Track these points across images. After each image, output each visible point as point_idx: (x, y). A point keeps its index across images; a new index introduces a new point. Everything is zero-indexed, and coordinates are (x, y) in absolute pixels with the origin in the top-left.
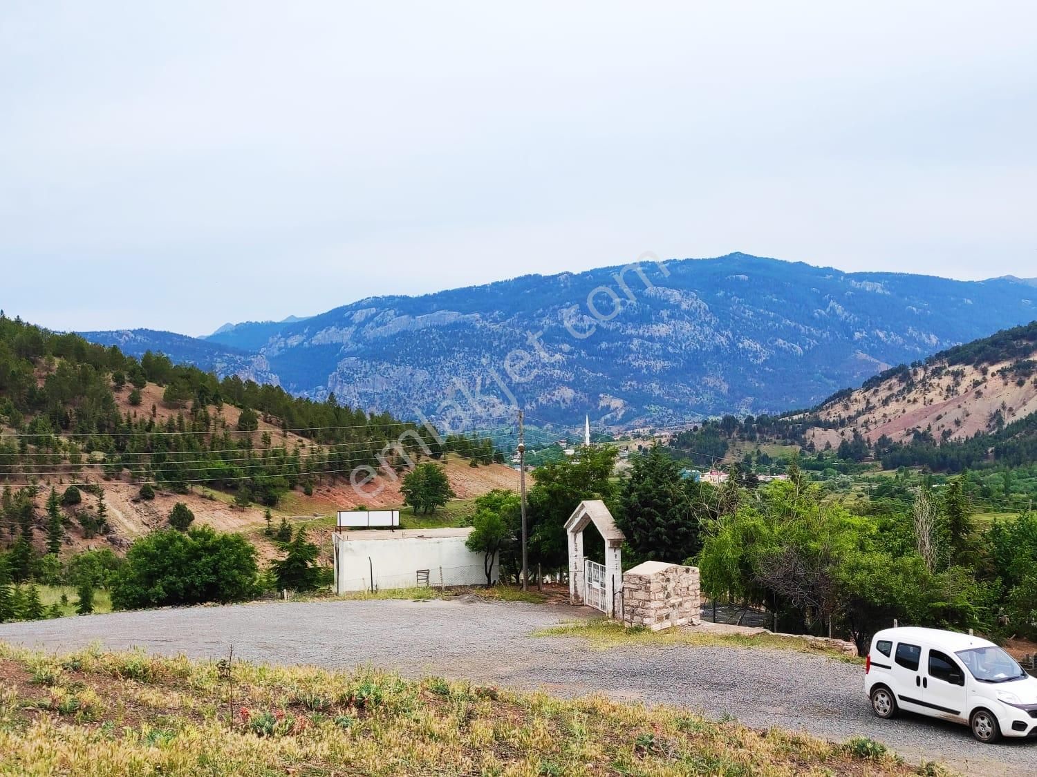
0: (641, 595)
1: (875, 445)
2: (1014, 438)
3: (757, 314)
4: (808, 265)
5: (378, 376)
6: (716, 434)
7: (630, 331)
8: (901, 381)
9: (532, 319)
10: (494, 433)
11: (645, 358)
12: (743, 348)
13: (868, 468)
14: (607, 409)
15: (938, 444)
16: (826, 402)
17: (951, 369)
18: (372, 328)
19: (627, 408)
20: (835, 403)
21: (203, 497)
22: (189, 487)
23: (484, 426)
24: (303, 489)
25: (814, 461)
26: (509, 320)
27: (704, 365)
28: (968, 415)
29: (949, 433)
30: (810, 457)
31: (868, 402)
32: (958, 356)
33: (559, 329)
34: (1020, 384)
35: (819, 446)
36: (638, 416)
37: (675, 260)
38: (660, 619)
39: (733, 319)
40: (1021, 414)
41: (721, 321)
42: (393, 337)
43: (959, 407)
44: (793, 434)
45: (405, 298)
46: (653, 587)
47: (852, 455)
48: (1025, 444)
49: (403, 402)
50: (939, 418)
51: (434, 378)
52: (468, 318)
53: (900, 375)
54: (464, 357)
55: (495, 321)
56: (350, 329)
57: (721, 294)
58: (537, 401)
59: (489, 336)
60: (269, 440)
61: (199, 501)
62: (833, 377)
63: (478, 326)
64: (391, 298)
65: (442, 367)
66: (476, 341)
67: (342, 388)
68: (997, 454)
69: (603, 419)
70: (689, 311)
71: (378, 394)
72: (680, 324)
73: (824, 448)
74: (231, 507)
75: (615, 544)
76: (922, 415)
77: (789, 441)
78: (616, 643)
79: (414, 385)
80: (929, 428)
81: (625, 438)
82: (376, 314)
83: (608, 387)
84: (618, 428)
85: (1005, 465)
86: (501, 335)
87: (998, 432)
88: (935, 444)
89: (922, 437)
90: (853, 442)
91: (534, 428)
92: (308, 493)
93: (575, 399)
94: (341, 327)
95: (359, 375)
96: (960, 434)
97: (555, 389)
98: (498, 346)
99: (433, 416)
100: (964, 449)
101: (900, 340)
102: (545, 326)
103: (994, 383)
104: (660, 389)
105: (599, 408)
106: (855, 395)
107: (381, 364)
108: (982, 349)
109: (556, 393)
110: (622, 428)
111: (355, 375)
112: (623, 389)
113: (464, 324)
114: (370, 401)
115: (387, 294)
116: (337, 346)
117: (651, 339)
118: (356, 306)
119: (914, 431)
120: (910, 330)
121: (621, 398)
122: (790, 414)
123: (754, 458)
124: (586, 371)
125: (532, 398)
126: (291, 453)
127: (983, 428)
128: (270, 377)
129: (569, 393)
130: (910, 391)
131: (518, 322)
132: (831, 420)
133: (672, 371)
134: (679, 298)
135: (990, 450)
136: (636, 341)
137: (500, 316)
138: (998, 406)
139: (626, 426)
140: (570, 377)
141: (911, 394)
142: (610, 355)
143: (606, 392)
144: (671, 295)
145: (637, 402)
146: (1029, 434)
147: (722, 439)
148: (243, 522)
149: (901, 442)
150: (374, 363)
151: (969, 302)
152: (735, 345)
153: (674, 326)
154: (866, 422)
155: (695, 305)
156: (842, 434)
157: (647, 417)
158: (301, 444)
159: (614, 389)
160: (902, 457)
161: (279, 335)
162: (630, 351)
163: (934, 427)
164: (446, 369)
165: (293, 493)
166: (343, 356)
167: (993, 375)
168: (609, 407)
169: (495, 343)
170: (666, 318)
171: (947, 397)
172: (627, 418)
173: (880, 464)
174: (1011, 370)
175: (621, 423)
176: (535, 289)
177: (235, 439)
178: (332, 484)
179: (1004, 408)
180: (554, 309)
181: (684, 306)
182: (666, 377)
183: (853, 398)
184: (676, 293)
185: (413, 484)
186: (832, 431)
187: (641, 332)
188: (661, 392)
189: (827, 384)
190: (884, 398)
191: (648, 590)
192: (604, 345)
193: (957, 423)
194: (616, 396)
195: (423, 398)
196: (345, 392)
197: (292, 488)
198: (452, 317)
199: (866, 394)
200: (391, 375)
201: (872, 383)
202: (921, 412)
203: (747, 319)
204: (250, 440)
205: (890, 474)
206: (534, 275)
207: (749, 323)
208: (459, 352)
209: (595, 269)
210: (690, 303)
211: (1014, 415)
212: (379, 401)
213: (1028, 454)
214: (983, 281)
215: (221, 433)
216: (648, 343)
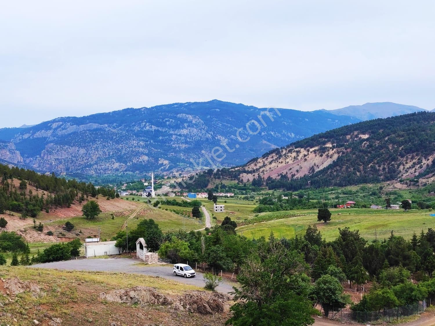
0: (147, 258)
1: (266, 180)
2: (318, 177)
3: (223, 125)
4: (244, 105)
5: (63, 152)
6: (205, 177)
7: (171, 132)
8: (277, 154)
9: (130, 127)
10: (114, 175)
11: (178, 143)
12: (218, 139)
13: (263, 189)
14: (162, 165)
15: (290, 180)
16: (248, 163)
17: (295, 150)
18: (60, 131)
19: (170, 164)
20: (251, 163)
21: (9, 215)
22: (4, 211)
23: (109, 172)
24: (45, 211)
25: (243, 187)
26: (120, 127)
27: (202, 146)
28: (301, 168)
29: (294, 175)
30: (241, 185)
31: (264, 163)
32: (299, 144)
33: (142, 131)
34: (321, 156)
35: (245, 181)
36: (174, 167)
37: (190, 102)
38: (151, 262)
39: (213, 127)
40: (321, 168)
41: (209, 128)
42: (70, 134)
43: (298, 165)
44: (235, 176)
45: (75, 118)
46: (149, 257)
47: (257, 184)
48: (322, 180)
49: (74, 162)
50: (291, 169)
51: (88, 152)
52: (102, 127)
53: (276, 152)
54: (101, 143)
55: (114, 128)
56: (51, 131)
57: (209, 117)
58: (132, 161)
59: (111, 134)
60: (32, 192)
61: (8, 216)
62: (253, 151)
63: (107, 130)
64: (69, 118)
65: (91, 147)
66: (106, 136)
67: (47, 157)
68: (312, 183)
69: (160, 169)
70: (195, 124)
71: (63, 159)
72: (192, 129)
73: (247, 181)
74: (20, 218)
75: (145, 247)
76: (284, 168)
77: (233, 179)
78: (142, 267)
79: (79, 155)
80: (287, 173)
81: (169, 178)
82: (62, 125)
83: (162, 156)
84: (166, 172)
85: (314, 188)
86: (117, 134)
87: (312, 175)
88: (289, 180)
89: (284, 177)
90: (258, 179)
91: (131, 173)
92: (47, 212)
93: (148, 161)
94: (46, 130)
95: (55, 151)
96: (299, 175)
97: (140, 156)
98: (115, 138)
99: (87, 168)
100: (299, 182)
101: (280, 135)
102: (136, 130)
103: (312, 155)
104: (184, 156)
105: (159, 164)
106: (259, 160)
107: (64, 146)
108: (307, 142)
109: (140, 158)
110: (168, 172)
111: (53, 151)
112: (169, 156)
113: (100, 129)
114: (60, 162)
115: (67, 116)
116: (45, 138)
117: (180, 135)
118: (53, 121)
119: (281, 174)
120: (284, 131)
121: (167, 160)
122: (234, 168)
123: (220, 186)
124: (153, 149)
125: (130, 160)
126: (40, 197)
127: (307, 173)
128: (16, 152)
129: (146, 158)
130: (280, 159)
131: (124, 128)
132: (250, 170)
133: (189, 149)
134: (191, 118)
135: (309, 182)
136: (174, 136)
137: (116, 126)
138: (313, 164)
139: (170, 172)
140: (146, 151)
141: (280, 160)
142: (163, 142)
143: (162, 157)
144: (189, 117)
145: (175, 162)
146: (323, 175)
147: (207, 178)
148: (25, 224)
149: (276, 179)
150: (61, 146)
151: (307, 120)
152: (214, 138)
153: (190, 130)
154: (263, 171)
155: (198, 121)
156: (254, 176)
157: (179, 168)
158: (43, 193)
159: (165, 156)
160: (276, 185)
161: (19, 134)
162: (172, 140)
163: (288, 173)
164: (93, 148)
165: (42, 212)
166: (48, 143)
167: (311, 152)
168: (163, 164)
169: (114, 137)
170: (186, 127)
171: (294, 161)
172: (170, 168)
173: (267, 187)
174: (318, 150)
175: (167, 170)
176: (131, 114)
177: (19, 192)
178: (56, 208)
179: (315, 165)
180: (139, 123)
181: (194, 122)
182: (187, 151)
183: (258, 161)
184: (190, 116)
185: (87, 208)
186: (250, 175)
187: (176, 133)
188: (184, 157)
189: (251, 153)
190: (270, 161)
191: (148, 258)
192: (161, 138)
193: (297, 171)
194: (166, 159)
195: (83, 161)
196: (49, 158)
197: (41, 210)
198: (95, 126)
199: (263, 159)
200: (69, 151)
201: (266, 156)
202: (284, 167)
203: (219, 127)
204: (25, 193)
205: (271, 192)
206: (131, 108)
207: (220, 129)
208: (99, 141)
209: (157, 106)
210: (196, 120)
211: (319, 168)
212: (64, 162)
213: (323, 184)
214: (312, 112)
215: (13, 190)
216: (179, 137)
